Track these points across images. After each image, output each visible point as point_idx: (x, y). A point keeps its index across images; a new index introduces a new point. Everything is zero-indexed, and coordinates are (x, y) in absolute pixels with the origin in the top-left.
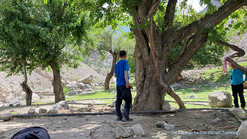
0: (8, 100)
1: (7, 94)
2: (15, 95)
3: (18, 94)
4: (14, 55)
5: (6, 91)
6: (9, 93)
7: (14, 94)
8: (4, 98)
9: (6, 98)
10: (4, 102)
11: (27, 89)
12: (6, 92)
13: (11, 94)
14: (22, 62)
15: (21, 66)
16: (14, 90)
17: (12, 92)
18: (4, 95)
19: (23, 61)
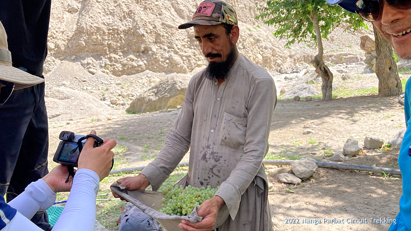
0: (285, 70)
1: (284, 60)
2: (295, 61)
3: (298, 59)
4: (299, 6)
5: (281, 54)
6: (286, 58)
7: (293, 59)
8: (279, 66)
9: (282, 67)
10: (280, 72)
11: (323, 69)
12: (281, 57)
13: (289, 59)
14: (313, 18)
15: (311, 24)
16: (293, 53)
17: (291, 57)
18: (279, 61)
19: (315, 16)
